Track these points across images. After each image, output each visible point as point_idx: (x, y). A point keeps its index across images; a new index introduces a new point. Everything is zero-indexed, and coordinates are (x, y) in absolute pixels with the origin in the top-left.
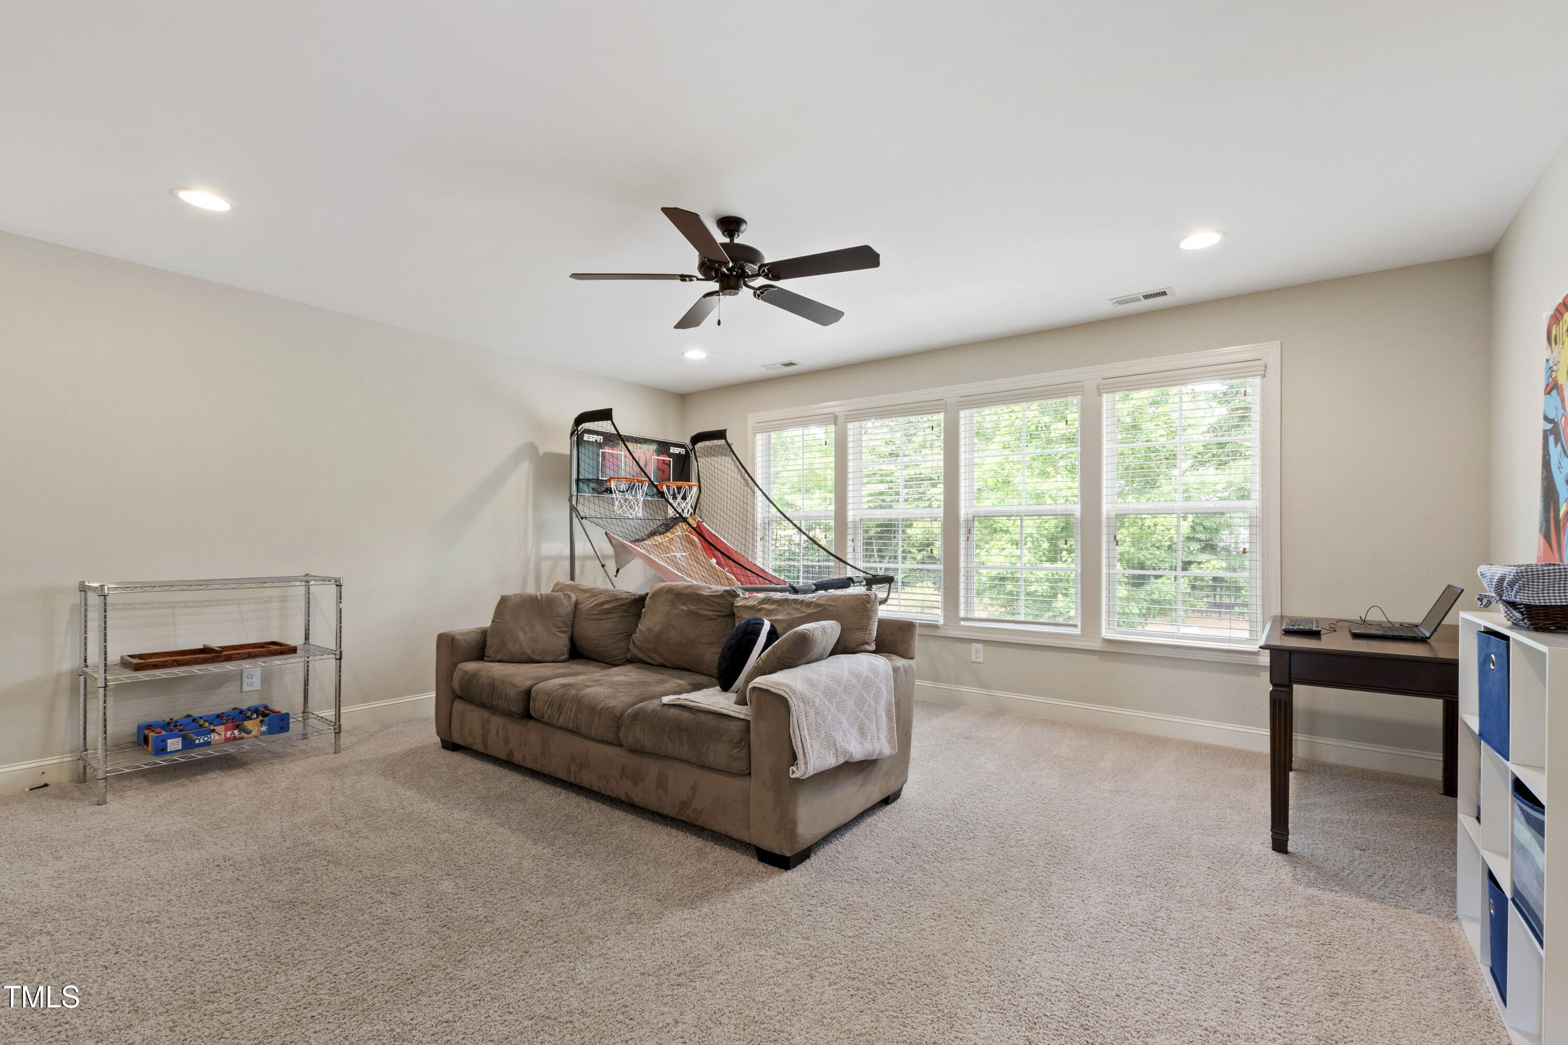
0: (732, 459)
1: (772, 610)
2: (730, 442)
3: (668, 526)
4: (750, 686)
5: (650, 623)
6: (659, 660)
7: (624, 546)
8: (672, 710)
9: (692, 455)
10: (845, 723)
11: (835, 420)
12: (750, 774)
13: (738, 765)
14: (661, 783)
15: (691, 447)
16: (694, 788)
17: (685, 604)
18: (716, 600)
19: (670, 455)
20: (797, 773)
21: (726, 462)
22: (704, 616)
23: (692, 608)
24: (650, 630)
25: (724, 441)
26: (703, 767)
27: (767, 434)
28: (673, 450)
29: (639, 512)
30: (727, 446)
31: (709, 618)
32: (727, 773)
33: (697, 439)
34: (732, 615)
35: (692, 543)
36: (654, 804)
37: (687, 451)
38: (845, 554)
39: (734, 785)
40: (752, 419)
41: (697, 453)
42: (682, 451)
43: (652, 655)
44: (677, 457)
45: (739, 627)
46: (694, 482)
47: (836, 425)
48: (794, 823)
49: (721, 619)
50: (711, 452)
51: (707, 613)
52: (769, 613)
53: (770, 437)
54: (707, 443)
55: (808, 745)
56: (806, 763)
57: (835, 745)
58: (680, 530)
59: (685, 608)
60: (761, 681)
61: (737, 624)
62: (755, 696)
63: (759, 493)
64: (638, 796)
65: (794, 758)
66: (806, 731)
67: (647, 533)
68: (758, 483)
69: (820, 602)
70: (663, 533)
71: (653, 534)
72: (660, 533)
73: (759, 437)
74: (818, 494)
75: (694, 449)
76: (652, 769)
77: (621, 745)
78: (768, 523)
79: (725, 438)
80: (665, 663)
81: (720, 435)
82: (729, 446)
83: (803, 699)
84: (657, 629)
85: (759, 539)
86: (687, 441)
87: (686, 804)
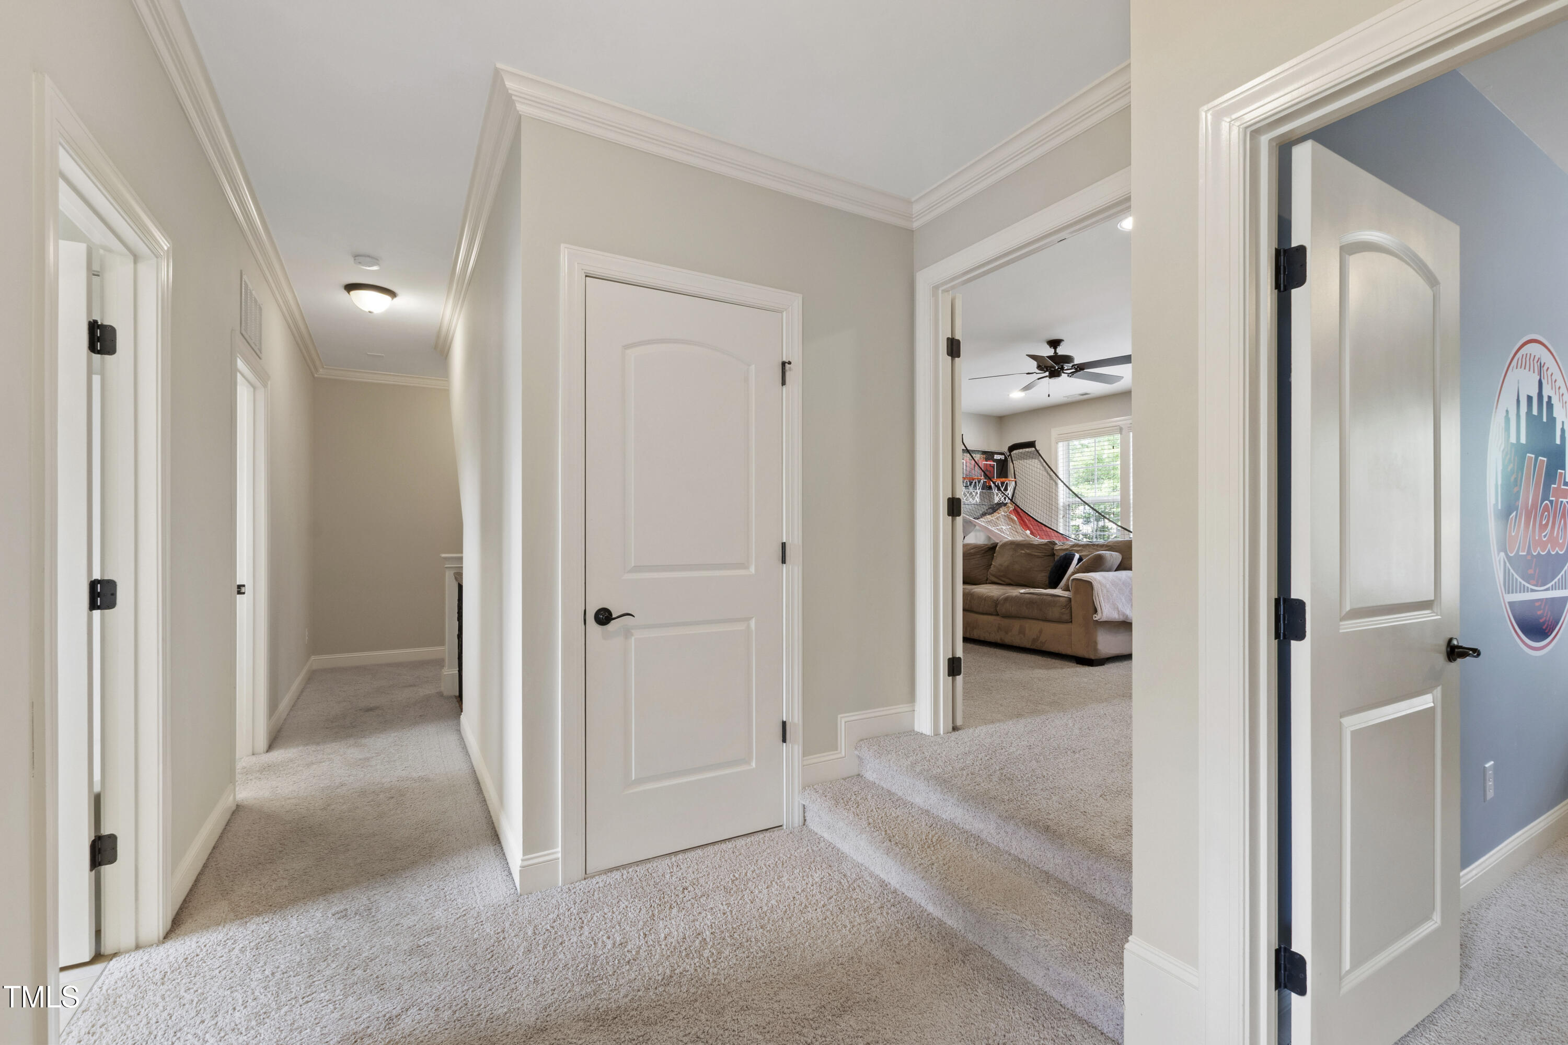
0: (1040, 461)
1: (1079, 550)
2: (1038, 449)
3: (995, 508)
4: (1072, 578)
5: (1000, 561)
6: (1008, 581)
7: (970, 522)
8: (1027, 595)
9: (1009, 459)
10: (1124, 600)
11: (1121, 430)
12: (1071, 622)
13: (1066, 617)
14: (1022, 631)
15: (1008, 454)
16: (1041, 632)
17: (1023, 550)
18: (1043, 547)
19: (995, 461)
20: (1097, 617)
21: (1035, 464)
22: (1035, 556)
23: (1028, 551)
24: (1001, 565)
25: (1034, 449)
26: (1046, 620)
27: (1066, 443)
28: (997, 457)
29: (977, 499)
30: (1036, 452)
31: (1038, 557)
32: (1060, 621)
33: (1012, 448)
34: (1053, 555)
35: (1012, 520)
36: (1017, 641)
37: (1005, 457)
38: (1129, 527)
39: (1063, 627)
40: (1055, 432)
41: (1013, 458)
42: (1002, 457)
43: (1003, 579)
44: (998, 461)
45: (1058, 561)
46: (1011, 478)
47: (1121, 434)
48: (1096, 643)
49: (1046, 558)
50: (1023, 457)
51: (1036, 554)
52: (1078, 552)
53: (1069, 445)
54: (1021, 451)
55: (1103, 604)
56: (1102, 613)
57: (1118, 609)
58: (1002, 512)
59: (1023, 552)
60: (1079, 576)
61: (1056, 559)
62: (1074, 583)
63: (1060, 484)
64: (1008, 640)
65: (1096, 611)
66: (1102, 598)
67: (981, 513)
68: (1060, 477)
69: (1109, 544)
70: (993, 513)
71: (984, 514)
72: (990, 514)
73: (1060, 444)
74: (1107, 484)
75: (1010, 455)
76: (1016, 624)
77: (998, 615)
78: (1068, 507)
79: (1035, 447)
80: (1012, 583)
81: (1031, 444)
82: (1038, 451)
83: (1100, 583)
84: (1006, 564)
85: (1061, 516)
86: (1005, 450)
87: (1034, 640)
